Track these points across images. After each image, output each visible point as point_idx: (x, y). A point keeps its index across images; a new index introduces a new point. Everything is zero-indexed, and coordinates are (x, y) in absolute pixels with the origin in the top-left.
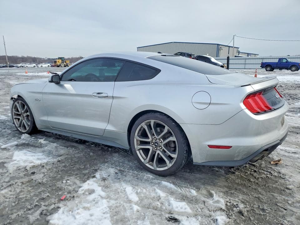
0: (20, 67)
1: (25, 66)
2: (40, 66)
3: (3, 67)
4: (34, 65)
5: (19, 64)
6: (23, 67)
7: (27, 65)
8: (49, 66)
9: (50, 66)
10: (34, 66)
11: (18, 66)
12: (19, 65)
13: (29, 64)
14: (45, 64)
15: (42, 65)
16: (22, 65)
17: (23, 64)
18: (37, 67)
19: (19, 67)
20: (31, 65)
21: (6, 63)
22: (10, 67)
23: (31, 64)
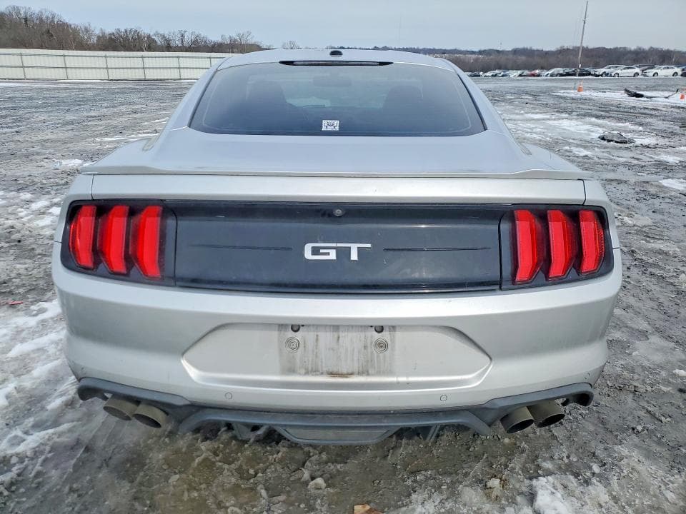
0: (602, 75)
1: (613, 74)
2: (650, 72)
3: (568, 74)
4: (637, 70)
5: (603, 67)
6: (607, 74)
7: (619, 71)
8: (676, 74)
9: (680, 72)
10: (637, 74)
11: (597, 73)
12: (601, 71)
13: (625, 69)
14: (668, 68)
15: (658, 71)
16: (607, 71)
17: (609, 68)
18: (642, 77)
19: (598, 76)
20: (629, 70)
21: (575, 65)
22: (581, 75)
23: (628, 68)
